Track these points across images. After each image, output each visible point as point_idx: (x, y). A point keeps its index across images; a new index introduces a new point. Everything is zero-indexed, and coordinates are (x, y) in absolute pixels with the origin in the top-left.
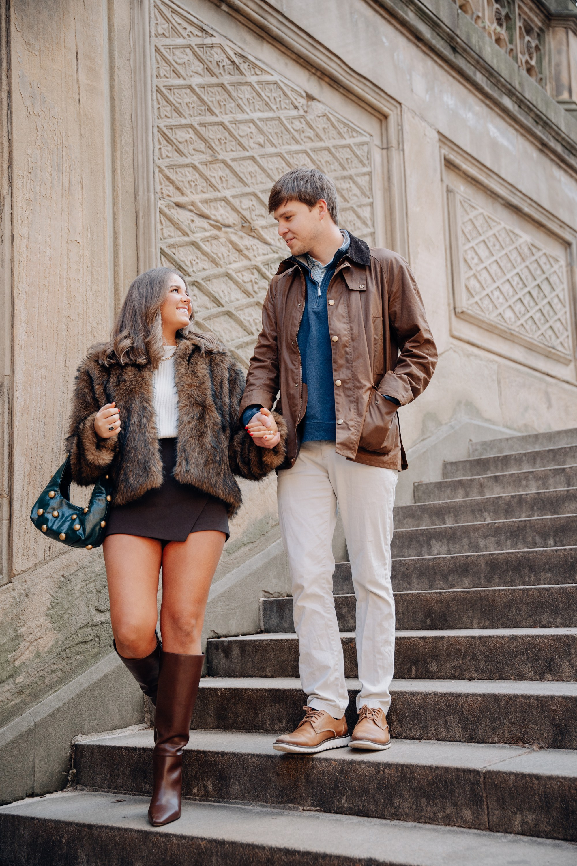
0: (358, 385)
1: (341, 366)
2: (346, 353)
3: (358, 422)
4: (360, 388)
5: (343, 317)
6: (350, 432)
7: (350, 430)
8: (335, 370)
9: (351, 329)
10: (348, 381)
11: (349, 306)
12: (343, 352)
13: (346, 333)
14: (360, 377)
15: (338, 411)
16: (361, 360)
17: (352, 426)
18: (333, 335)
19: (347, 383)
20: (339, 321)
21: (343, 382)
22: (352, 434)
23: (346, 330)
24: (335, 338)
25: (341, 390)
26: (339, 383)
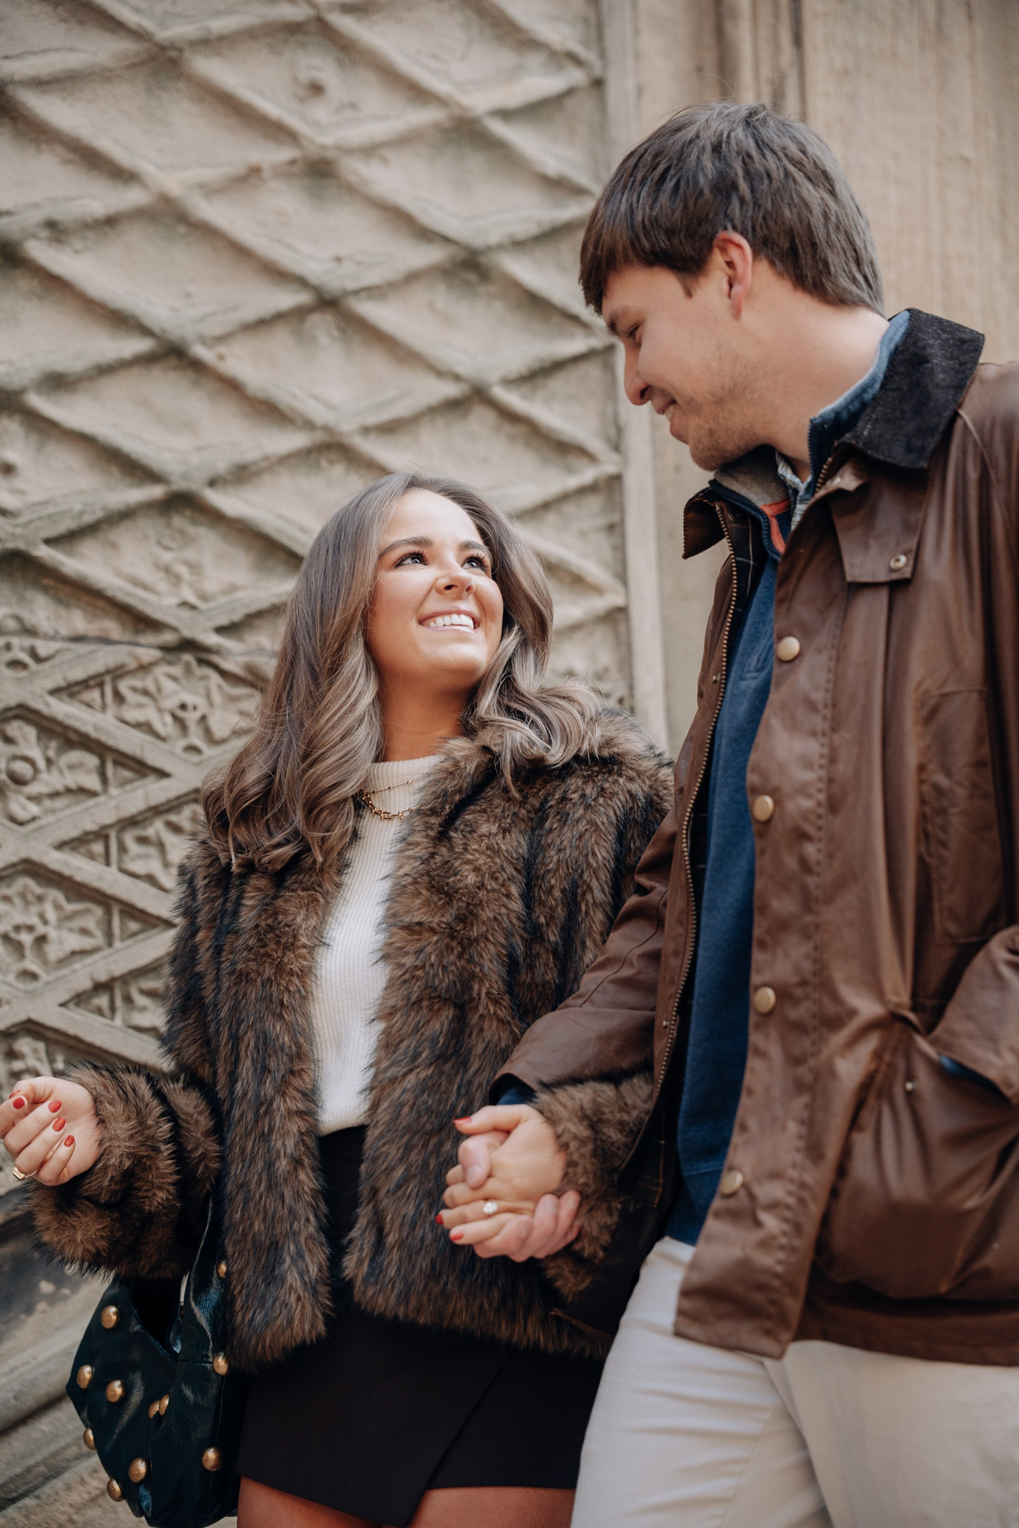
0: (831, 1008)
1: (782, 926)
2: (805, 866)
3: (803, 1185)
4: (834, 1023)
5: (812, 706)
6: (757, 1235)
7: (758, 1224)
8: (763, 945)
9: (833, 760)
10: (799, 992)
11: (840, 656)
12: (791, 863)
13: (808, 776)
14: (838, 974)
15: (744, 1128)
16: (849, 898)
17: (773, 1206)
18: (757, 791)
19: (796, 1001)
20: (793, 726)
21: (783, 994)
22: (765, 1244)
23: (808, 765)
24: (764, 806)
25: (774, 1033)
26: (766, 998)
